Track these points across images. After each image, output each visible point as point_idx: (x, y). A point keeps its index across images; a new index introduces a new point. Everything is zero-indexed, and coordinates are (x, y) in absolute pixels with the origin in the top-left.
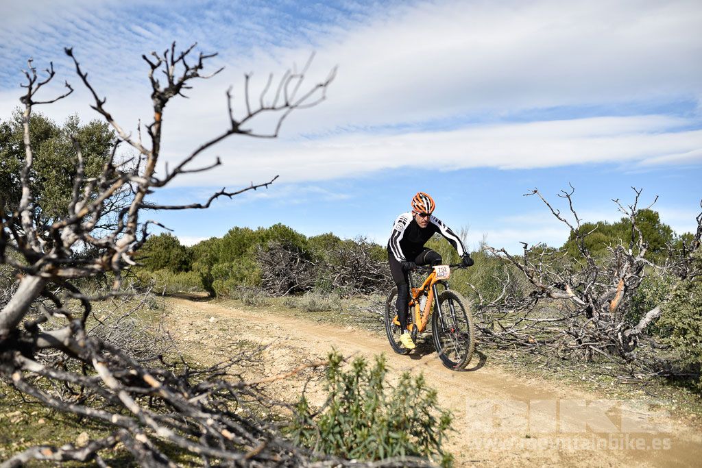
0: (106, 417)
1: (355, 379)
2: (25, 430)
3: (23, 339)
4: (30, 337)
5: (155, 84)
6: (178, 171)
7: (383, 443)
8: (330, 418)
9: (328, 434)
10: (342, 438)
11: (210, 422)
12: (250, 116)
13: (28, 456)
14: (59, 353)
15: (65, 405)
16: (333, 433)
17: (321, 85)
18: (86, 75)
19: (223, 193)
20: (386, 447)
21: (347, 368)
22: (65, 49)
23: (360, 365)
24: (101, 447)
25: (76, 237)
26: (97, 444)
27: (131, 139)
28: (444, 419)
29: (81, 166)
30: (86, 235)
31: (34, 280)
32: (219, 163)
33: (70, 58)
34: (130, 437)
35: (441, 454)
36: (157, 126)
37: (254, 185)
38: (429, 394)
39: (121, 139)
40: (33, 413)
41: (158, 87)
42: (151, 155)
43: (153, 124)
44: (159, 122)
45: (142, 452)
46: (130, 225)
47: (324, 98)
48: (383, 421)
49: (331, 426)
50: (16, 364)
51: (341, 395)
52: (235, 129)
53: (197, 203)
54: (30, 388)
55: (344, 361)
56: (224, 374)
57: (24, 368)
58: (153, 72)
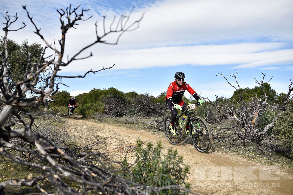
0: (41, 167)
1: (148, 152)
2: (5, 173)
3: (4, 133)
4: (7, 132)
5: (62, 23)
6: (73, 59)
7: (161, 179)
8: (137, 168)
9: (136, 175)
10: (142, 176)
11: (86, 169)
12: (105, 34)
13: (6, 183)
14: (20, 140)
15: (23, 162)
16: (138, 175)
17: (137, 22)
18: (32, 18)
19: (91, 71)
20: (162, 180)
21: (144, 147)
22: (23, 6)
23: (150, 146)
24: (38, 180)
25: (27, 89)
26: (37, 179)
27: (52, 46)
28: (186, 169)
29: (30, 58)
30: (32, 88)
31: (9, 107)
32: (91, 55)
33: (25, 10)
34: (51, 176)
35: (185, 183)
36: (63, 40)
37: (104, 68)
38: (179, 158)
39: (47, 46)
40: (9, 165)
41: (64, 24)
42: (60, 53)
43: (62, 40)
44: (64, 39)
45: (57, 182)
46: (51, 84)
47: (138, 27)
48: (161, 169)
49: (138, 171)
50: (1, 144)
51: (142, 158)
52: (99, 40)
53: (80, 75)
54: (7, 154)
55: (143, 144)
56: (92, 149)
57: (5, 145)
58: (61, 17)
